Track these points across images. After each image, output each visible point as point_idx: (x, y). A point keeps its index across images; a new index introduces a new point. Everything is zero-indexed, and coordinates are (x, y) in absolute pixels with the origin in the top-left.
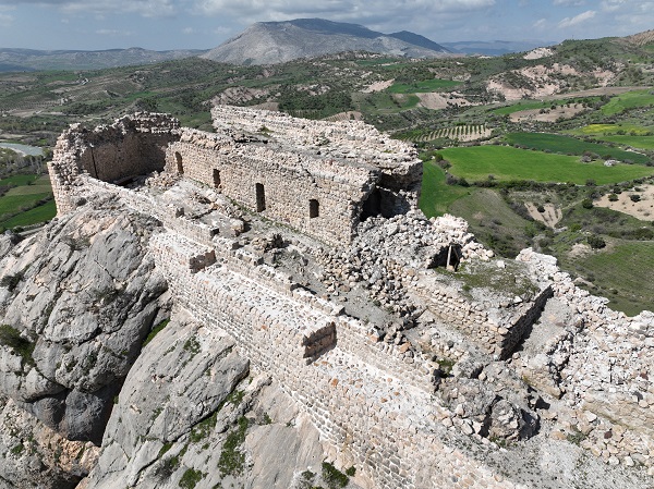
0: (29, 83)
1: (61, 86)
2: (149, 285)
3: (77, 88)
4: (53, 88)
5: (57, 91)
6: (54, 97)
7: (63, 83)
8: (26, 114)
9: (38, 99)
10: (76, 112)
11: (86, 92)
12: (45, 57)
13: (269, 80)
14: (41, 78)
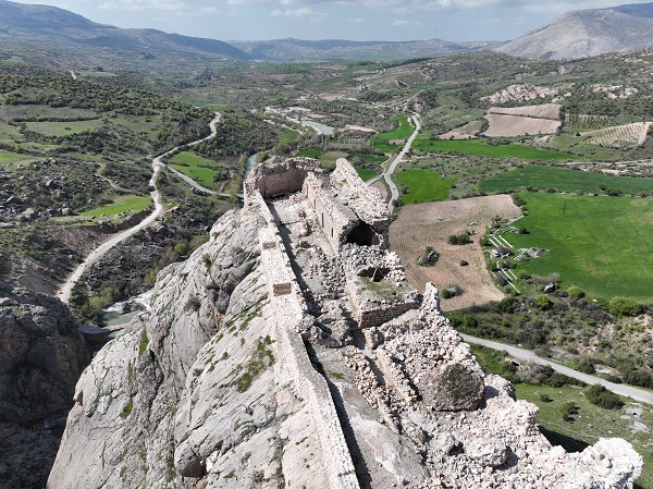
0: (340, 71)
1: (363, 74)
2: (254, 251)
3: (375, 77)
4: (356, 76)
5: (358, 79)
6: (355, 84)
7: (365, 71)
8: (330, 98)
9: (343, 86)
10: (367, 99)
11: (381, 81)
12: (358, 48)
13: (563, 78)
14: (350, 66)
